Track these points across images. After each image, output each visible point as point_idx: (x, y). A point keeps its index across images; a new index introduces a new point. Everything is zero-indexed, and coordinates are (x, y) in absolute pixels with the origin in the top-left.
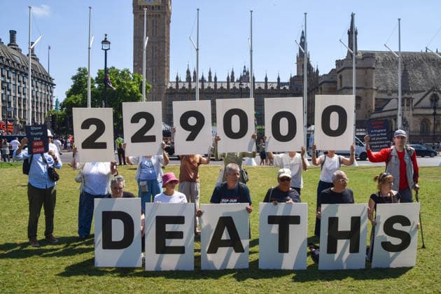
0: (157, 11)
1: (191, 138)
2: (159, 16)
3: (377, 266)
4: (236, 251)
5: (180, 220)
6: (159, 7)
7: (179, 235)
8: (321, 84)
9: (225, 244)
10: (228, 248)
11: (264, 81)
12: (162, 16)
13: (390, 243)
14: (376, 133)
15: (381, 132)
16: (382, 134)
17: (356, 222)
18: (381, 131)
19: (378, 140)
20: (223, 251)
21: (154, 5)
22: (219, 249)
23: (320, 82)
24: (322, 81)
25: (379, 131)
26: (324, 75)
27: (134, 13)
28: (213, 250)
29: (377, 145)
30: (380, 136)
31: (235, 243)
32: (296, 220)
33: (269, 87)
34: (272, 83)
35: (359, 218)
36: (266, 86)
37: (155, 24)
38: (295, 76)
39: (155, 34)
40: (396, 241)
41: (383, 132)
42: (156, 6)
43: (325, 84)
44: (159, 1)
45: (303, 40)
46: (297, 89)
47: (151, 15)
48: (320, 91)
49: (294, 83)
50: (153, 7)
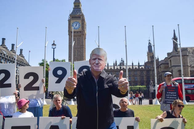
0: (79, 34)
2: (80, 35)
6: (80, 32)
8: (160, 65)
11: (132, 65)
21: (78, 31)
23: (159, 64)
24: (160, 64)
26: (162, 60)
27: (69, 35)
33: (134, 68)
34: (136, 66)
36: (133, 67)
37: (79, 40)
38: (147, 62)
39: (78, 44)
42: (79, 31)
43: (163, 65)
44: (80, 29)
45: (150, 44)
46: (148, 68)
47: (77, 35)
48: (160, 68)
49: (146, 65)
50: (78, 32)
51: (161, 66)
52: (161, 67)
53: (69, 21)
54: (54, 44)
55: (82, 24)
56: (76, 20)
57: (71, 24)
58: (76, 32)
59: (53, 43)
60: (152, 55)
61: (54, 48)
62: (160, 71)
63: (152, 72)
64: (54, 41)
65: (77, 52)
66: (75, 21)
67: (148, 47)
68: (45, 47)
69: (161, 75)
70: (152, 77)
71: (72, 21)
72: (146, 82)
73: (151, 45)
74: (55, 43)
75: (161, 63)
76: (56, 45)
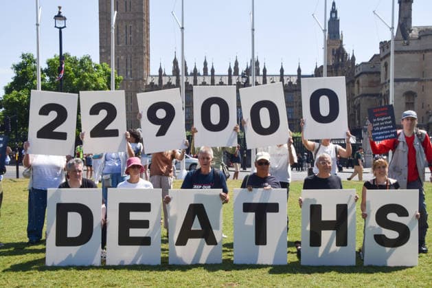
1: (161, 133)
3: (370, 264)
4: (208, 244)
5: (146, 207)
7: (144, 224)
8: (358, 76)
9: (195, 235)
10: (199, 240)
13: (384, 235)
14: (381, 121)
15: (385, 121)
16: (386, 123)
17: (342, 210)
18: (386, 118)
19: (382, 130)
20: (193, 243)
22: (189, 240)
23: (356, 74)
24: (359, 72)
25: (383, 119)
26: (363, 63)
28: (182, 241)
29: (382, 135)
30: (385, 125)
31: (207, 234)
32: (274, 208)
33: (286, 82)
34: (290, 76)
35: (346, 206)
36: (282, 81)
38: (322, 66)
40: (392, 235)
41: (388, 120)
43: (365, 76)
45: (334, 15)
48: (356, 85)
51: (361, 79)
52: (358, 83)
54: (59, 17)
59: (57, 14)
60: (338, 47)
61: (60, 28)
62: (356, 94)
64: (60, 8)
67: (329, 22)
68: (37, 25)
69: (359, 105)
73: (336, 17)
74: (63, 14)
75: (361, 71)
76: (65, 19)
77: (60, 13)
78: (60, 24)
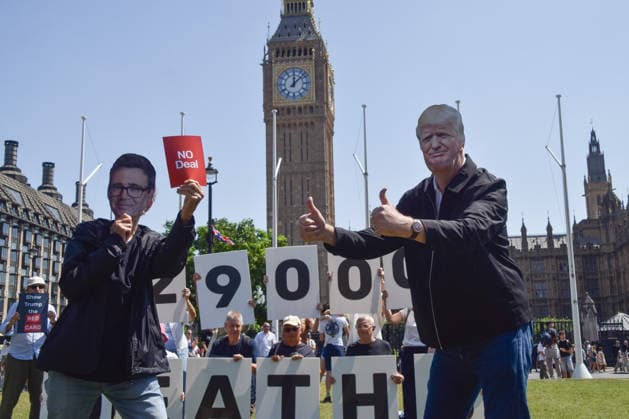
0: (308, 117)
2: (312, 123)
6: (311, 108)
11: (520, 234)
12: (316, 123)
21: (297, 104)
27: (265, 121)
32: (305, 381)
33: (531, 246)
34: (537, 237)
36: (525, 244)
37: (305, 140)
38: (583, 221)
39: (305, 158)
42: (305, 107)
44: (311, 98)
45: (594, 149)
46: (590, 246)
47: (298, 123)
49: (582, 235)
50: (300, 109)
53: (267, 67)
54: (209, 170)
55: (316, 78)
56: (293, 60)
57: (275, 78)
58: (294, 108)
60: (605, 193)
61: (210, 184)
63: (606, 263)
64: (210, 159)
65: (299, 188)
66: (290, 65)
67: (588, 159)
70: (608, 282)
71: (277, 68)
72: (556, 305)
73: (598, 151)
74: (214, 167)
76: (216, 172)
77: (210, 165)
78: (210, 178)
